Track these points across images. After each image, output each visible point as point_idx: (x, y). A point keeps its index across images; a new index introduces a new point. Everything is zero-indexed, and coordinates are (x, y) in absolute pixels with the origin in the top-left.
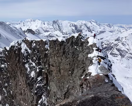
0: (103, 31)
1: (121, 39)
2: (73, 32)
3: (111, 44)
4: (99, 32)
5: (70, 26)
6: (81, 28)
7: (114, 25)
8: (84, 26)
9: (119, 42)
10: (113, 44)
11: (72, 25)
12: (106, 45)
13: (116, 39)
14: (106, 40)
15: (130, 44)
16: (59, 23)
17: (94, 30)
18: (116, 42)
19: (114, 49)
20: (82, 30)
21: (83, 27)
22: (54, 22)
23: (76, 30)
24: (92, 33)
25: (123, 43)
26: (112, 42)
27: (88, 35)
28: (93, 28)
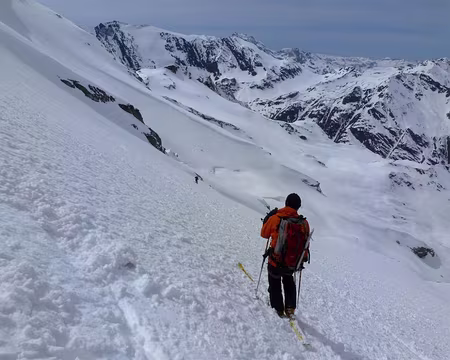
0: (292, 67)
1: (363, 96)
3: (332, 114)
4: (278, 71)
5: (169, 48)
6: (212, 57)
8: (225, 47)
9: (358, 108)
10: (337, 115)
11: (174, 43)
12: (311, 117)
13: (346, 94)
14: (308, 99)
15: (397, 113)
16: (122, 34)
17: (260, 65)
18: (348, 105)
19: (342, 131)
20: (215, 64)
21: (219, 52)
22: (103, 31)
23: (190, 61)
24: (254, 74)
25: (374, 110)
26: (335, 105)
27: (239, 81)
28: (257, 55)
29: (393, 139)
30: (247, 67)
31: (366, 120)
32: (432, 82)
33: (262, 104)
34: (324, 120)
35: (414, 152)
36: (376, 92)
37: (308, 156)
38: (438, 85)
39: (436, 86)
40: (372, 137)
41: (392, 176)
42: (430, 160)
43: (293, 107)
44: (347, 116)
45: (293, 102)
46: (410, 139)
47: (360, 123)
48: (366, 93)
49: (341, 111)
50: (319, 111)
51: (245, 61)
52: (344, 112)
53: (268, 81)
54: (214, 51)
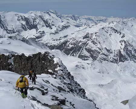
0: (66, 25)
1: (90, 36)
2: (23, 28)
3: (79, 43)
4: (61, 27)
5: (18, 20)
6: (35, 23)
7: (80, 17)
8: (40, 19)
9: (88, 40)
10: (81, 43)
11: (20, 18)
12: (71, 44)
13: (84, 35)
14: (71, 38)
15: (101, 42)
17: (54, 25)
18: (85, 40)
19: (82, 49)
20: (36, 25)
21: (37, 21)
23: (27, 25)
24: (51, 29)
25: (93, 41)
26: (80, 40)
27: (45, 32)
28: (52, 21)
29: (100, 51)
30: (49, 26)
31: (90, 45)
32: (115, 30)
33: (54, 40)
34: (76, 46)
35: (107, 56)
36: (94, 34)
38: (117, 31)
39: (116, 31)
40: (92, 51)
41: (77, 66)
42: (113, 58)
43: (65, 41)
44: (84, 44)
45: (65, 39)
46: (106, 51)
47: (88, 46)
48: (91, 35)
49: (82, 42)
50: (74, 42)
51: (48, 24)
52: (83, 42)
53: (57, 31)
54: (36, 21)
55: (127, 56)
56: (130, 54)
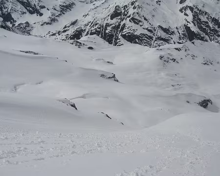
29: (151, 35)
31: (130, 27)
33: (54, 35)
34: (102, 35)
35: (167, 40)
36: (130, 6)
37: (99, 60)
40: (138, 37)
41: (161, 57)
42: (178, 42)
43: (77, 31)
44: (116, 28)
45: (75, 28)
46: (162, 32)
47: (127, 30)
48: (124, 9)
49: (111, 25)
50: (96, 29)
51: (31, 7)
52: (114, 25)
53: (53, 17)
54: (5, 5)
55: (202, 33)
56: (207, 28)
